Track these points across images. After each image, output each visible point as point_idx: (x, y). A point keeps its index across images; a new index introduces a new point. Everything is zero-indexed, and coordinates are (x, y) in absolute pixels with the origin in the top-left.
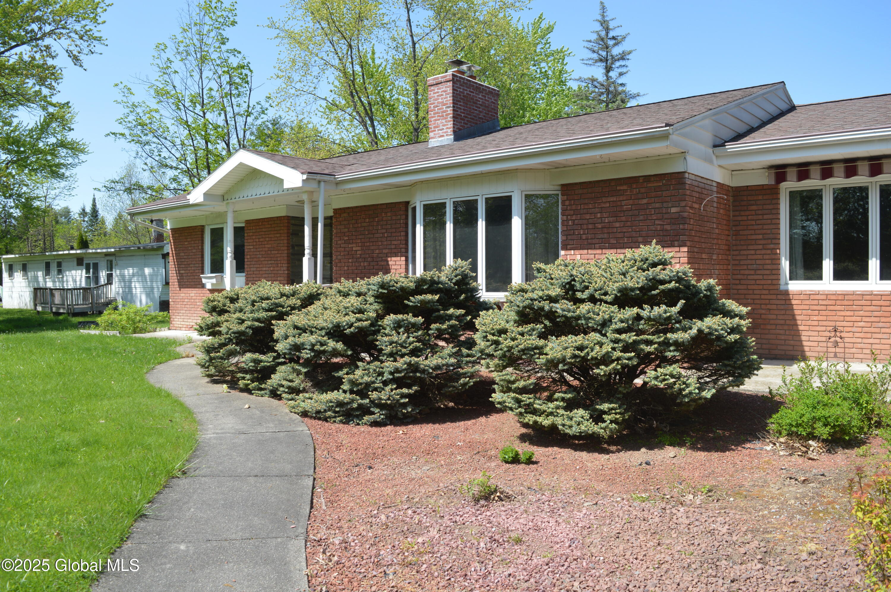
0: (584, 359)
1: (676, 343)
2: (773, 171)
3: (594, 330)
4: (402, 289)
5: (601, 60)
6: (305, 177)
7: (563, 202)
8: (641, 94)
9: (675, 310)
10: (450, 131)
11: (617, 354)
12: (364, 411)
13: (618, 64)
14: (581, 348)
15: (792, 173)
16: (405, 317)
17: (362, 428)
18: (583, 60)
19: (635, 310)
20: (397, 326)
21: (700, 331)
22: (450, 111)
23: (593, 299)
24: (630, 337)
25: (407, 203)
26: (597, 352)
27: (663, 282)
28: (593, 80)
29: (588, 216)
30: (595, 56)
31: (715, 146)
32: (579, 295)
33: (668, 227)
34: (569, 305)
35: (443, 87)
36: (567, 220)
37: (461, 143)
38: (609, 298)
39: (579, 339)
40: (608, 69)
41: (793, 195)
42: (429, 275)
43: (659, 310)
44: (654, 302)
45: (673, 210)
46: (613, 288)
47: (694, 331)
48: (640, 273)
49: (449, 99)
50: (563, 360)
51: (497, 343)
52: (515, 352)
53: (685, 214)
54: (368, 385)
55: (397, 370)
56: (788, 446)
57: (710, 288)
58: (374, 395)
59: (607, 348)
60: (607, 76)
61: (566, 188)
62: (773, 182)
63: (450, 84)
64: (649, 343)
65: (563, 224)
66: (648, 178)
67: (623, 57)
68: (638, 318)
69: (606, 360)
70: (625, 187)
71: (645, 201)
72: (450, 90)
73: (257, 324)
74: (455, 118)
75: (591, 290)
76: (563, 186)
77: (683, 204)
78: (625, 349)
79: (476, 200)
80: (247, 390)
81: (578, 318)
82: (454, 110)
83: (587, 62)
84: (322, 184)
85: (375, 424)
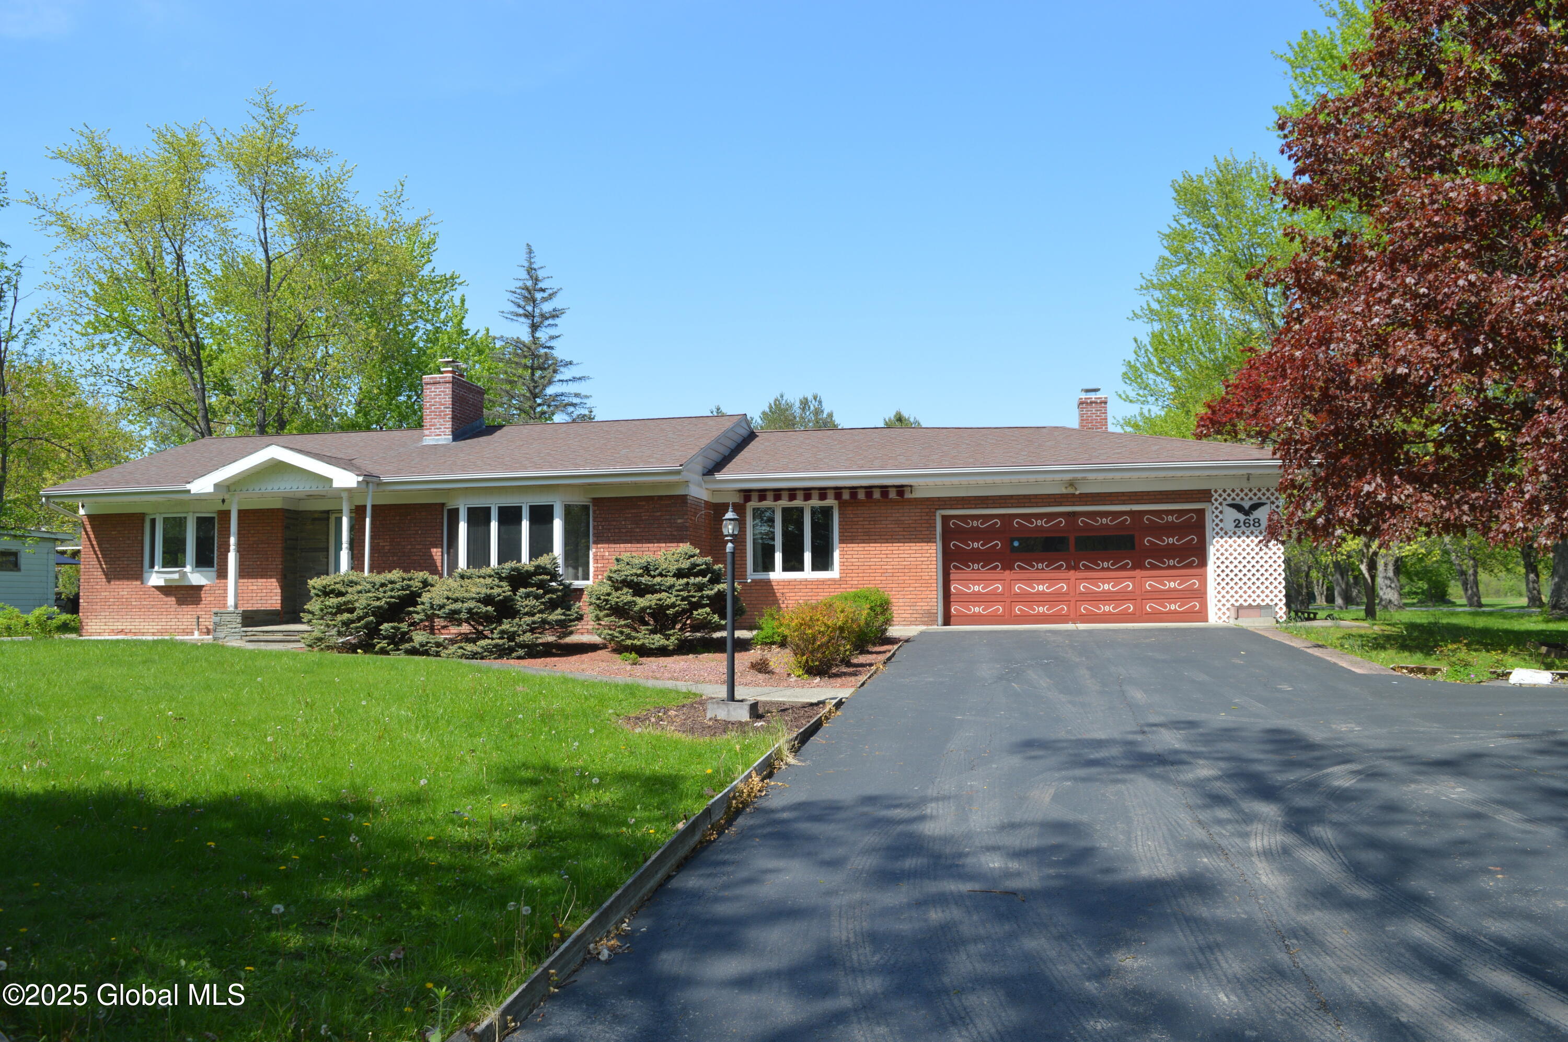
0: (661, 606)
1: (708, 597)
2: (742, 494)
3: (666, 591)
4: (527, 571)
5: (526, 316)
6: (361, 479)
7: (594, 512)
8: (575, 362)
9: (707, 579)
10: (449, 431)
11: (679, 602)
12: (511, 650)
13: (547, 323)
14: (660, 600)
15: (755, 496)
16: (531, 589)
17: (512, 661)
18: (503, 312)
19: (685, 580)
20: (527, 596)
21: (719, 590)
22: (449, 411)
23: (661, 575)
24: (685, 594)
25: (443, 505)
26: (669, 602)
27: (699, 565)
28: (518, 341)
29: (614, 523)
30: (521, 311)
31: (704, 475)
32: (652, 573)
33: (675, 533)
34: (649, 578)
35: (441, 388)
36: (598, 526)
37: (462, 443)
38: (671, 574)
39: (658, 596)
40: (534, 327)
41: (755, 510)
42: (536, 563)
43: (699, 579)
44: (696, 575)
45: (679, 521)
46: (673, 568)
47: (716, 590)
48: (685, 561)
49: (448, 400)
50: (650, 607)
51: (607, 601)
52: (620, 604)
53: (687, 524)
54: (514, 633)
55: (534, 623)
56: (761, 649)
57: (720, 570)
58: (518, 640)
59: (673, 599)
60: (533, 336)
61: (596, 501)
62: (742, 502)
63: (450, 385)
64: (694, 597)
65: (594, 528)
66: (660, 498)
67: (555, 314)
68: (688, 584)
69: (673, 605)
70: (644, 503)
71: (659, 514)
72: (449, 391)
73: (393, 600)
74: (454, 418)
75: (660, 570)
76: (594, 499)
77: (686, 517)
78: (682, 600)
79: (521, 507)
80: (383, 652)
81: (655, 585)
82: (453, 411)
83: (509, 316)
84: (371, 485)
85: (519, 658)
